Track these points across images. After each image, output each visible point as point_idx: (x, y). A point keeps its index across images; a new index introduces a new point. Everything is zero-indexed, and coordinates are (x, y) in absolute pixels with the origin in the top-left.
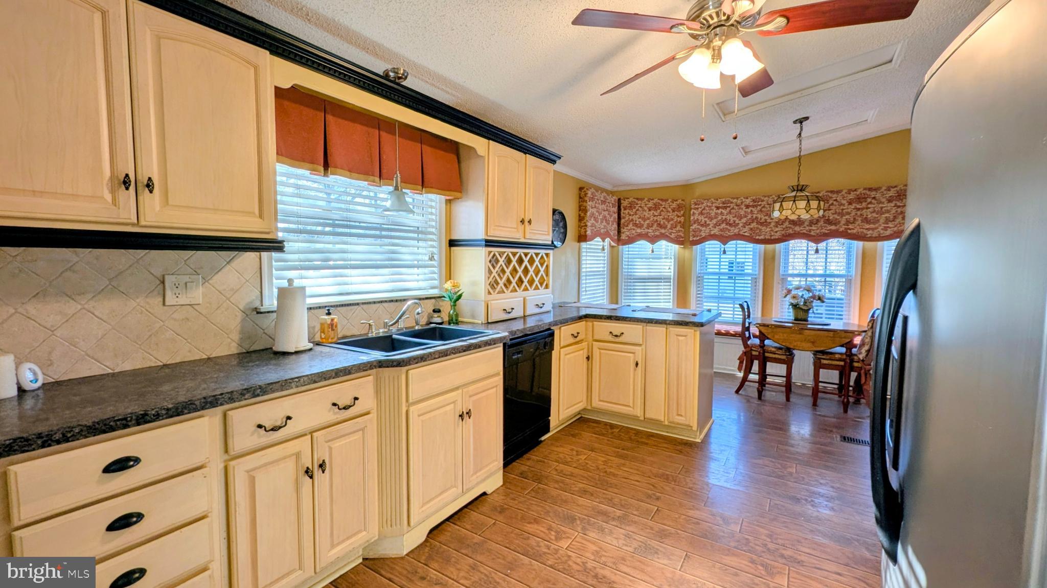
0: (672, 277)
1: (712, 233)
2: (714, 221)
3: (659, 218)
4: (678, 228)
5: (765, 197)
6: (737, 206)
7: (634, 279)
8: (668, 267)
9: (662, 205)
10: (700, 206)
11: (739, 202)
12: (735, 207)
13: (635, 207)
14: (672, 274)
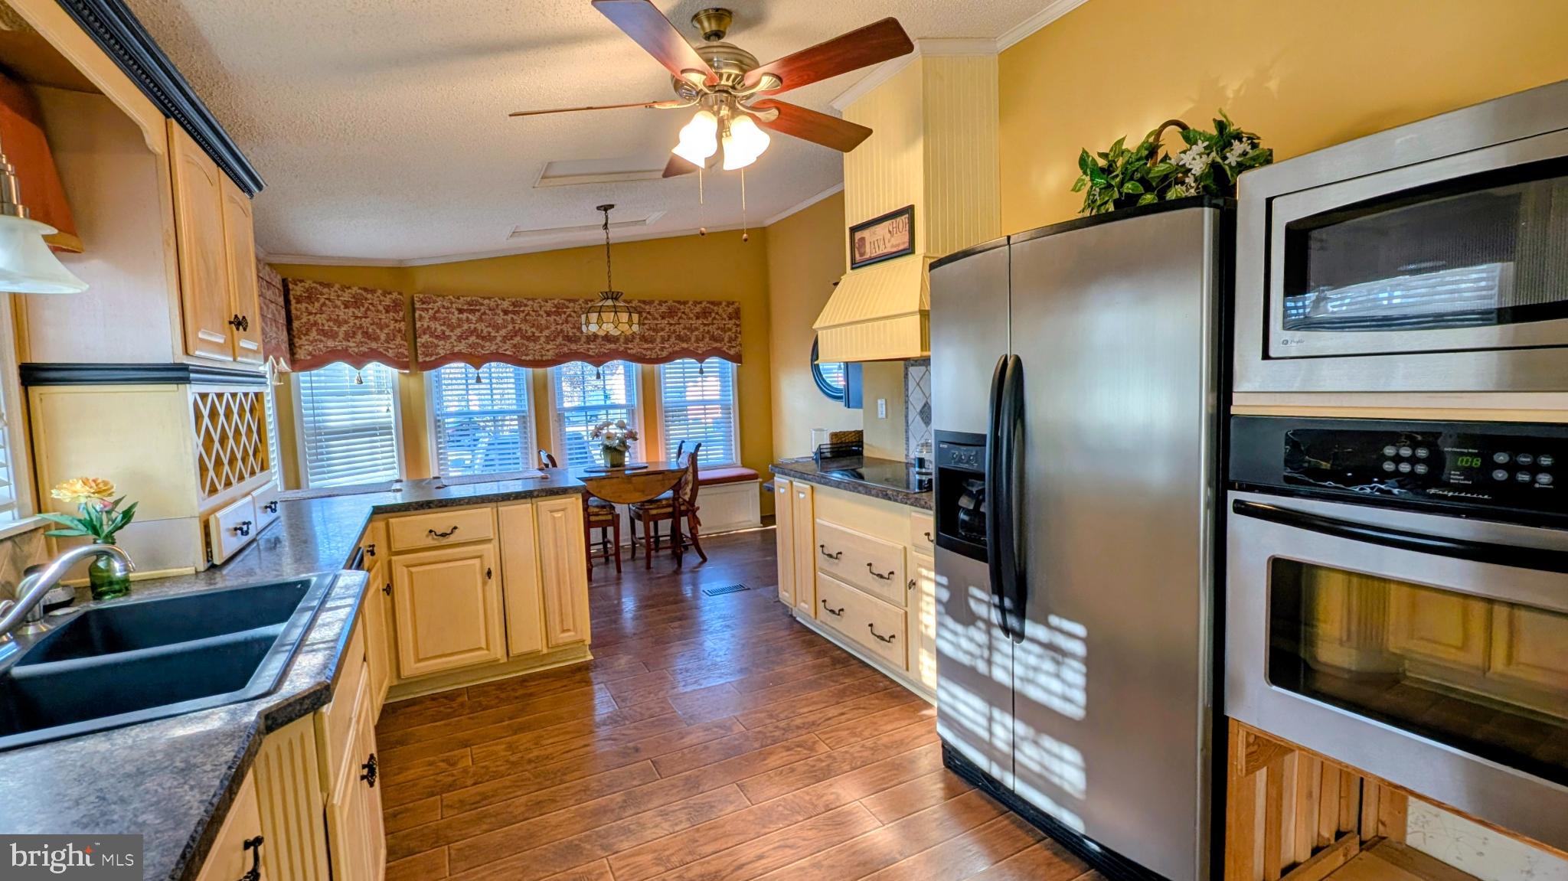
0: (393, 425)
1: (456, 350)
2: (458, 331)
3: (365, 322)
4: (398, 340)
5: (529, 300)
6: (490, 310)
7: (326, 434)
8: (384, 409)
9: (366, 299)
10: (430, 306)
11: (493, 304)
12: (487, 311)
13: (318, 300)
14: (392, 420)
